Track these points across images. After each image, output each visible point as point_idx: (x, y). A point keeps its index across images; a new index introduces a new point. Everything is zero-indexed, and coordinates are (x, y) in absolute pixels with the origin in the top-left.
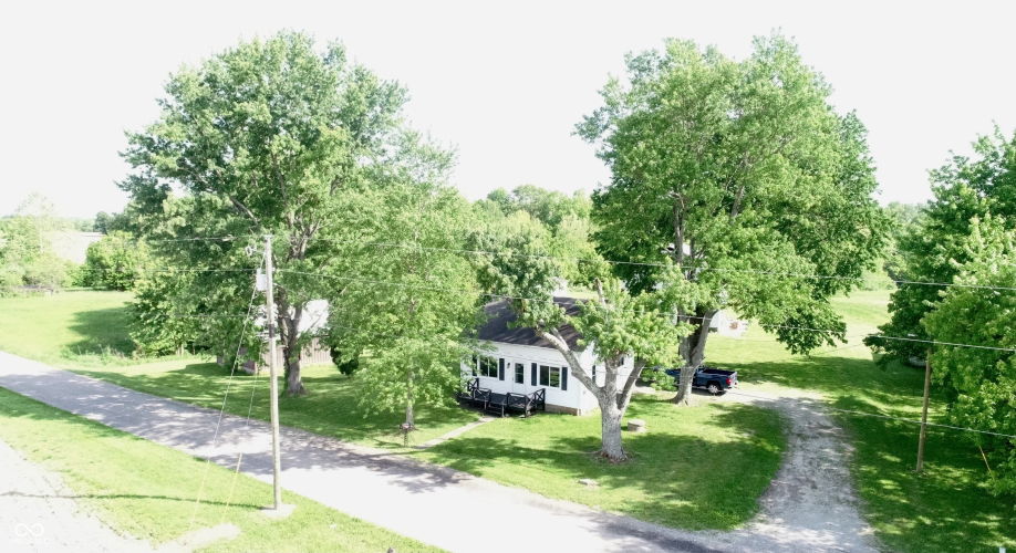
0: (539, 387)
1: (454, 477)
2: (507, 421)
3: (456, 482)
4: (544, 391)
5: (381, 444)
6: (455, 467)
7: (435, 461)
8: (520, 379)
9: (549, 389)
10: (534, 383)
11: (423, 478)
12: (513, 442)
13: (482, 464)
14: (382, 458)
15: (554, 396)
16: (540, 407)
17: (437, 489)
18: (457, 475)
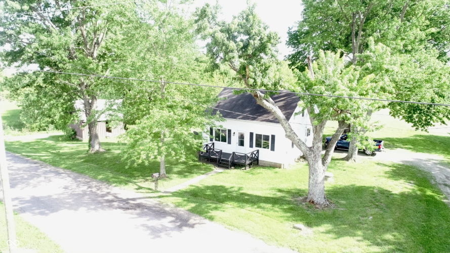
0: (255, 148)
1: (191, 221)
2: (233, 172)
3: (192, 226)
4: (258, 151)
5: (140, 188)
6: (193, 211)
7: (178, 205)
8: (242, 143)
9: (261, 150)
10: (251, 146)
11: (167, 221)
12: (240, 189)
13: (216, 208)
14: (138, 201)
15: (265, 155)
16: (255, 162)
17: (175, 233)
18: (194, 219)
